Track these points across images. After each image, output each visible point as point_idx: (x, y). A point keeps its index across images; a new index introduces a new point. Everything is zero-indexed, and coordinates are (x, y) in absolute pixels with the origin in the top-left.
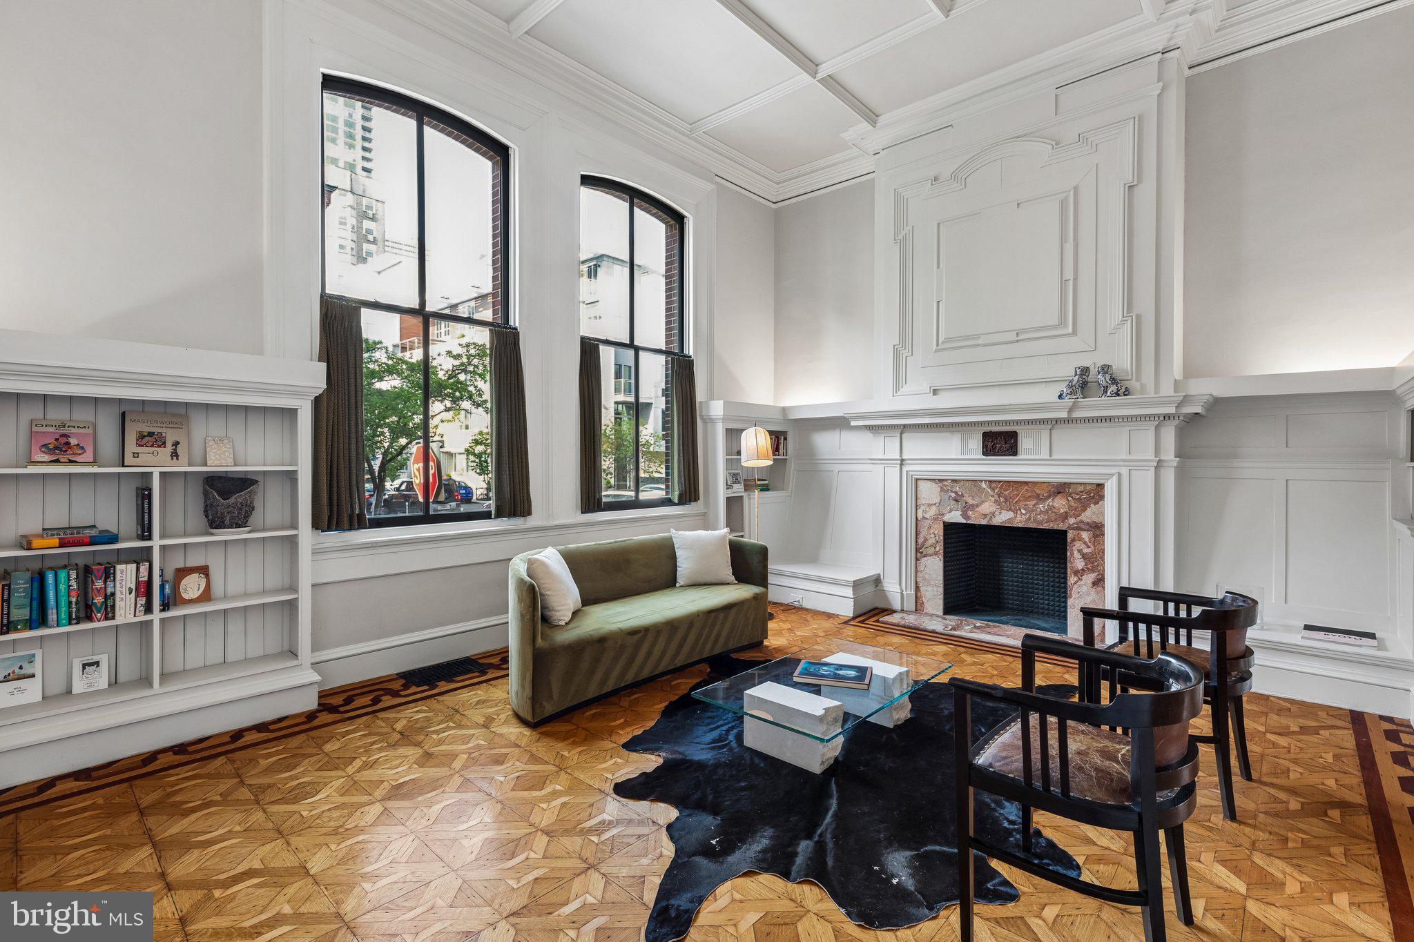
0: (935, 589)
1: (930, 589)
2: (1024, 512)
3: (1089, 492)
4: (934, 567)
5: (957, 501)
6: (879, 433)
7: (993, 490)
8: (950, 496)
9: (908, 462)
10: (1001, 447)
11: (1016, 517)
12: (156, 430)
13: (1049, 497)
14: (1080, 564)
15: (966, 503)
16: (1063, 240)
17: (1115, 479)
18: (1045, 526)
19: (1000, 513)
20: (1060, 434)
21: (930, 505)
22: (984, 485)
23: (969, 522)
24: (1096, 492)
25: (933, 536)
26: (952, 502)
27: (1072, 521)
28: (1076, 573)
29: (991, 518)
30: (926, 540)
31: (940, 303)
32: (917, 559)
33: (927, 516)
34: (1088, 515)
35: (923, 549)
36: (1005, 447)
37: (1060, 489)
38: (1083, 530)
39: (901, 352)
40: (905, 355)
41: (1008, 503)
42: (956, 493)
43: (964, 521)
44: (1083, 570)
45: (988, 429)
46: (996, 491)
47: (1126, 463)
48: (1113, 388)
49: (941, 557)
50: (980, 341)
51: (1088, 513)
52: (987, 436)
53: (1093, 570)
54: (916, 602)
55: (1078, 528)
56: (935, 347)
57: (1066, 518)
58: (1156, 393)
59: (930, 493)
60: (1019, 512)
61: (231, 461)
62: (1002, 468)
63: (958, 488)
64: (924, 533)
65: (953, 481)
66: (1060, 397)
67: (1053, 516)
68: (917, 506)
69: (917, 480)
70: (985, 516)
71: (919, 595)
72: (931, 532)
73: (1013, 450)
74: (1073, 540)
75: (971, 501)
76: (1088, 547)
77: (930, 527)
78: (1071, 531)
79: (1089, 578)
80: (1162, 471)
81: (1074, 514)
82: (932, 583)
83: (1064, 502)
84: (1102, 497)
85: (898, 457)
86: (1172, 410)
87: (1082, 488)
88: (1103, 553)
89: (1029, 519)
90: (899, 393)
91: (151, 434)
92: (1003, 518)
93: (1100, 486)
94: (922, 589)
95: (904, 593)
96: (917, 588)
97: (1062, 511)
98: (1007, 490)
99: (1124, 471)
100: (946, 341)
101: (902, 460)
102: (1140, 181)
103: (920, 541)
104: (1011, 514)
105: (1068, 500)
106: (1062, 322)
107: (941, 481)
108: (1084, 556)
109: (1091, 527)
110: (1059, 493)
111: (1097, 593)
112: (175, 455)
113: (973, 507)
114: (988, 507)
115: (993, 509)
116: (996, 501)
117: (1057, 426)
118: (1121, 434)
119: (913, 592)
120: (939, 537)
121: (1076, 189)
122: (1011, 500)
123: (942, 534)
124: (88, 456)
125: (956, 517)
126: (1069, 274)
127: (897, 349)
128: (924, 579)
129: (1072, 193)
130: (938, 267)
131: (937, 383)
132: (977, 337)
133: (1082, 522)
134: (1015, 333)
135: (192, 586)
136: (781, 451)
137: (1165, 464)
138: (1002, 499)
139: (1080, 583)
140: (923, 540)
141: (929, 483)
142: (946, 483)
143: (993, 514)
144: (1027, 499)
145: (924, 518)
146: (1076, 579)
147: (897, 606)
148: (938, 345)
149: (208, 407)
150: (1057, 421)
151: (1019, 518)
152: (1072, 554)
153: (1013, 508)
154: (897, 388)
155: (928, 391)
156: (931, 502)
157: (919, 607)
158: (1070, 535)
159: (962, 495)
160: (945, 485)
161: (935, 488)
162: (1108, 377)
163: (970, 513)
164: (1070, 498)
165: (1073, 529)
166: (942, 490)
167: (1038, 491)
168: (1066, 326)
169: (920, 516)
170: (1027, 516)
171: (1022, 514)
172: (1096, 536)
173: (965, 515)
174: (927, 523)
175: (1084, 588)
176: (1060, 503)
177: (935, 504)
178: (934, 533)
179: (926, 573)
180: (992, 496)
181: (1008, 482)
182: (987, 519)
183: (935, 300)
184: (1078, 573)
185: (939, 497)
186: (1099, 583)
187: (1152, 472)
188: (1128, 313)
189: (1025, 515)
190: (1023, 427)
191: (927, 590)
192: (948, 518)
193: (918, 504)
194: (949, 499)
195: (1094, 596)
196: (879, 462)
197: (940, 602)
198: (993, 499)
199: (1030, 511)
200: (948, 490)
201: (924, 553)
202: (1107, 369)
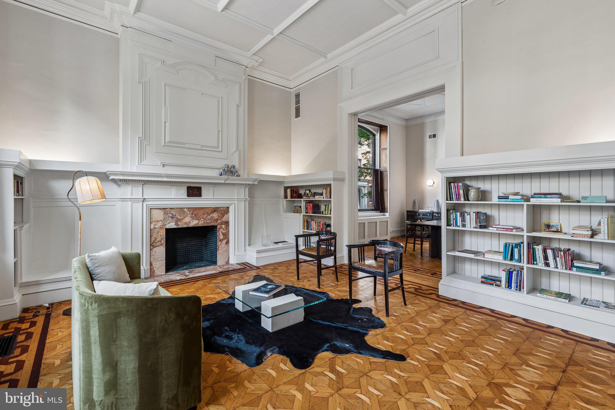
0: (161, 262)
1: (158, 263)
2: (202, 220)
3: (224, 211)
4: (161, 252)
5: (173, 218)
6: (129, 184)
7: (190, 212)
8: (169, 216)
9: (147, 200)
10: (195, 193)
13: (212, 213)
14: (221, 237)
15: (177, 218)
16: (218, 116)
17: (234, 205)
18: (210, 225)
19: (193, 221)
20: (218, 189)
21: (158, 221)
22: (185, 210)
23: (178, 227)
24: (226, 210)
25: (160, 236)
26: (170, 219)
27: (219, 221)
29: (189, 224)
30: (156, 239)
31: (167, 123)
32: (151, 250)
33: (157, 227)
34: (224, 219)
35: (154, 244)
36: (197, 193)
37: (215, 210)
38: (222, 224)
39: (143, 142)
40: (145, 144)
41: (196, 217)
42: (172, 214)
43: (176, 227)
44: (223, 239)
45: (189, 185)
47: (237, 200)
49: (164, 246)
50: (186, 146)
51: (224, 218)
52: (189, 188)
53: (226, 239)
54: (150, 272)
56: (163, 144)
57: (217, 221)
58: (244, 177)
59: (158, 215)
60: (200, 220)
62: (195, 202)
63: (173, 212)
64: (155, 235)
65: (171, 209)
67: (212, 220)
68: (150, 222)
69: (151, 209)
70: (186, 223)
71: (152, 268)
72: (159, 234)
73: (200, 195)
74: (219, 229)
75: (179, 217)
76: (224, 230)
77: (158, 232)
79: (225, 241)
80: (246, 202)
81: (220, 219)
82: (159, 259)
83: (217, 215)
84: (229, 212)
85: (141, 197)
86: (251, 183)
87: (222, 209)
88: (229, 232)
89: (204, 222)
90: (142, 163)
92: (194, 223)
93: (228, 208)
94: (154, 264)
95: (146, 268)
96: (151, 264)
97: (216, 218)
98: (195, 212)
99: (236, 202)
100: (170, 142)
101: (144, 199)
102: (240, 105)
103: (152, 240)
104: (197, 221)
105: (218, 214)
107: (164, 209)
108: (223, 234)
109: (225, 223)
110: (215, 211)
111: (227, 246)
113: (180, 220)
114: (187, 219)
115: (189, 220)
116: (191, 216)
117: (216, 186)
118: (236, 190)
119: (149, 267)
120: (163, 236)
122: (197, 215)
123: (165, 235)
125: (172, 225)
126: (220, 129)
127: (141, 139)
128: (155, 259)
129: (221, 99)
130: (165, 106)
131: (166, 162)
132: (185, 144)
133: (222, 221)
134: (200, 146)
137: (247, 200)
138: (193, 215)
139: (222, 244)
140: (154, 239)
141: (158, 210)
142: (167, 210)
143: (190, 222)
144: (204, 214)
145: (155, 228)
146: (220, 243)
148: (165, 143)
150: (218, 184)
151: (200, 223)
152: (219, 234)
153: (198, 219)
154: (141, 159)
155: (160, 164)
156: (159, 220)
157: (152, 274)
158: (218, 227)
159: (175, 215)
160: (167, 211)
161: (161, 212)
163: (179, 223)
164: (219, 213)
165: (220, 224)
166: (165, 213)
167: (207, 211)
168: (219, 148)
169: (152, 227)
172: (227, 226)
173: (176, 224)
174: (156, 230)
175: (223, 246)
176: (215, 215)
177: (161, 220)
178: (160, 235)
179: (156, 256)
180: (189, 214)
181: (196, 208)
182: (187, 225)
183: (163, 120)
184: (221, 241)
185: (163, 217)
186: (228, 243)
187: (243, 203)
188: (237, 148)
189: (203, 221)
190: (204, 185)
191: (156, 264)
192: (168, 226)
193: (151, 221)
194: (169, 217)
195: (226, 248)
196: (129, 200)
197: (164, 268)
198: (189, 216)
199: (204, 219)
200: (168, 213)
201: (155, 246)
202: (234, 167)
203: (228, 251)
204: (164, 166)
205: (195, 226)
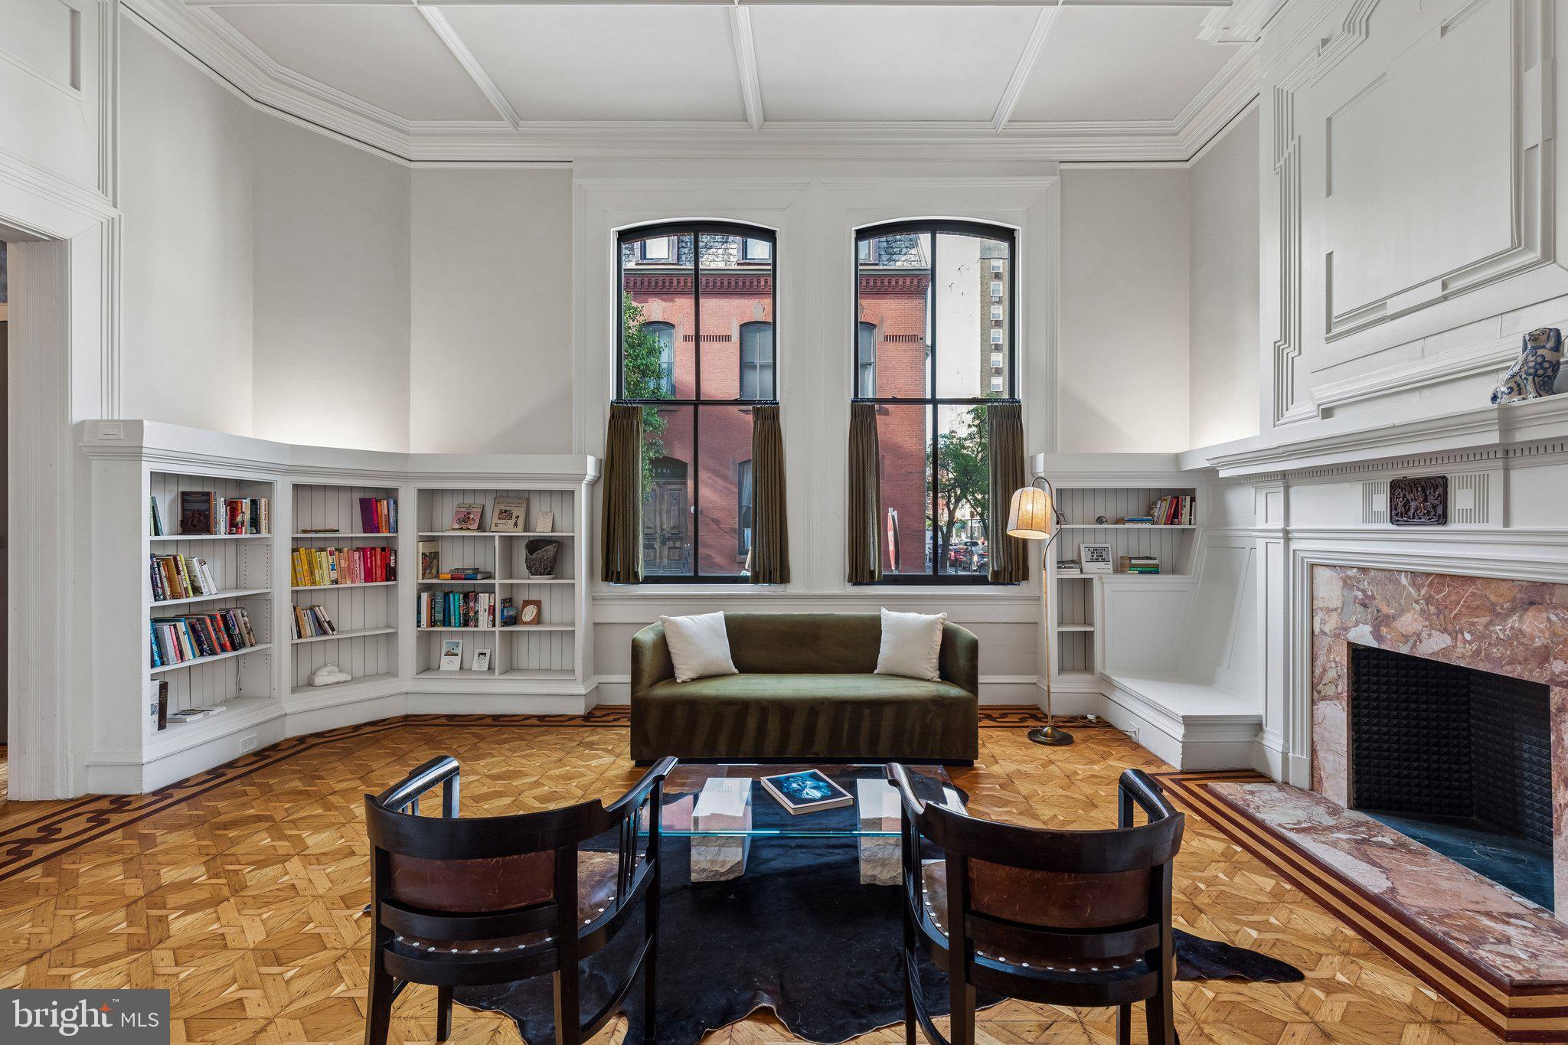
0: (1336, 759)
1: (1332, 758)
2: (1468, 637)
4: (1335, 717)
5: (1365, 606)
6: (1260, 488)
7: (1419, 590)
8: (1356, 597)
9: (1296, 535)
10: (1418, 507)
11: (1455, 646)
12: (508, 508)
13: (1512, 611)
18: (1507, 671)
19: (1430, 635)
20: (1522, 477)
21: (1329, 611)
22: (1402, 580)
23: (1383, 647)
25: (1333, 665)
26: (1360, 609)
27: (1558, 667)
29: (1415, 642)
30: (1325, 670)
31: (1332, 255)
32: (1313, 702)
33: (1327, 629)
35: (1321, 685)
36: (1427, 507)
37: (1535, 596)
39: (1285, 354)
40: (1289, 357)
41: (1442, 617)
42: (1364, 591)
43: (1374, 644)
46: (1423, 592)
49: (1346, 705)
52: (1397, 487)
54: (1311, 777)
56: (1325, 334)
57: (1548, 658)
59: (1329, 589)
60: (1460, 636)
61: (550, 529)
62: (1422, 548)
63: (1366, 583)
64: (1321, 659)
65: (1364, 570)
67: (1522, 652)
68: (1312, 610)
69: (1312, 566)
70: (1406, 638)
71: (1315, 764)
72: (1332, 657)
73: (1440, 515)
75: (1385, 610)
77: (1329, 650)
81: (1561, 651)
82: (1335, 748)
83: (1542, 624)
85: (1284, 527)
89: (1481, 653)
90: (1282, 421)
91: (506, 511)
92: (1433, 646)
94: (1321, 754)
95: (1290, 755)
96: (1313, 752)
97: (1541, 643)
98: (1440, 592)
100: (1340, 320)
101: (1288, 532)
103: (1318, 671)
104: (1447, 640)
105: (1550, 620)
107: (1342, 568)
110: (1532, 603)
112: (516, 524)
113: (1388, 621)
114: (1410, 622)
115: (1417, 626)
116: (1423, 611)
119: (1306, 757)
120: (1342, 669)
122: (1446, 612)
123: (1346, 664)
124: (475, 526)
125: (1363, 635)
127: (1279, 348)
128: (1324, 740)
131: (1328, 399)
134: (1439, 283)
135: (529, 613)
136: (1185, 517)
138: (1432, 609)
140: (1321, 670)
141: (1328, 572)
142: (1349, 573)
143: (1419, 637)
144: (1475, 611)
145: (1323, 632)
147: (1277, 774)
148: (1329, 329)
149: (540, 492)
150: (1506, 451)
151: (1459, 650)
153: (1450, 628)
155: (1317, 412)
156: (1331, 606)
157: (1316, 786)
159: (1373, 597)
160: (1348, 577)
161: (1336, 581)
163: (1384, 630)
164: (1554, 618)
166: (1344, 584)
167: (1490, 598)
169: (1316, 629)
170: (1475, 647)
171: (1465, 641)
173: (1377, 634)
174: (1326, 642)
176: (1534, 627)
177: (1336, 610)
178: (1335, 662)
179: (1326, 729)
180: (1417, 602)
181: (1443, 576)
182: (1410, 644)
185: (1341, 598)
189: (1470, 643)
190: (1457, 465)
191: (1328, 761)
192: (1355, 636)
193: (1315, 607)
194: (1355, 602)
197: (1345, 784)
198: (1417, 607)
199: (1479, 637)
200: (1354, 586)
201: (1323, 694)
204: (1327, 412)
205: (1440, 660)
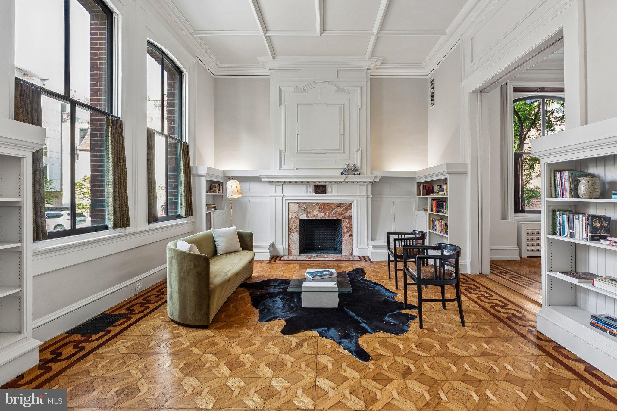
0: (296, 245)
2: (328, 213)
3: (348, 206)
4: (296, 237)
5: (304, 211)
6: (274, 184)
7: (318, 206)
8: (302, 209)
9: (286, 196)
10: (321, 190)
13: (336, 208)
14: (345, 230)
16: (340, 121)
17: (356, 201)
18: (335, 218)
19: (320, 214)
20: (340, 186)
21: (294, 213)
22: (314, 204)
23: (309, 218)
24: (350, 206)
25: (295, 224)
26: (303, 211)
27: (343, 216)
28: (344, 233)
29: (317, 216)
30: (292, 226)
31: (299, 135)
32: (289, 234)
33: (293, 217)
34: (348, 214)
35: (291, 230)
36: (322, 190)
37: (340, 205)
38: (346, 218)
39: (283, 152)
40: (284, 154)
42: (304, 208)
43: (307, 218)
45: (316, 184)
46: (319, 206)
47: (359, 196)
48: (357, 172)
49: (299, 232)
50: (313, 152)
52: (316, 186)
53: (349, 232)
54: (289, 251)
55: (345, 218)
56: (296, 152)
57: (341, 215)
58: (366, 174)
59: (294, 208)
60: (326, 214)
62: (321, 198)
63: (305, 206)
64: (291, 224)
65: (303, 203)
66: (341, 174)
67: (337, 214)
68: (288, 213)
69: (289, 203)
70: (315, 215)
71: (290, 248)
73: (325, 192)
74: (343, 222)
75: (309, 211)
76: (348, 224)
77: (294, 221)
78: (343, 219)
79: (348, 234)
80: (368, 198)
81: (343, 213)
82: (295, 243)
84: (352, 207)
85: (282, 194)
86: (372, 180)
87: (346, 205)
88: (352, 225)
90: (281, 169)
92: (321, 216)
93: (351, 204)
94: (291, 246)
95: (285, 248)
96: (289, 246)
97: (340, 212)
98: (322, 206)
99: (358, 199)
100: (301, 150)
101: (284, 195)
102: (362, 107)
103: (290, 227)
104: (324, 215)
106: (340, 149)
107: (298, 203)
108: (347, 227)
109: (349, 217)
110: (339, 206)
111: (350, 239)
113: (310, 213)
114: (316, 212)
115: (317, 213)
117: (340, 184)
118: (358, 186)
119: (288, 247)
121: (344, 104)
122: (323, 210)
123: (299, 224)
125: (304, 217)
126: (342, 133)
127: (281, 150)
128: (292, 242)
129: (343, 106)
130: (297, 121)
131: (298, 166)
132: (312, 150)
133: (346, 216)
134: (325, 150)
137: (369, 196)
138: (321, 209)
139: (346, 236)
141: (294, 204)
142: (300, 204)
144: (329, 209)
145: (292, 218)
146: (344, 235)
147: (282, 254)
148: (297, 151)
150: (340, 182)
151: (326, 216)
152: (343, 227)
153: (324, 212)
154: (281, 166)
155: (294, 168)
156: (294, 212)
157: (290, 253)
158: (342, 220)
159: (306, 209)
160: (300, 205)
161: (296, 206)
162: (355, 168)
163: (309, 215)
164: (342, 208)
166: (298, 206)
167: (332, 206)
168: (341, 150)
169: (290, 217)
170: (329, 215)
171: (327, 214)
172: (350, 220)
173: (307, 216)
175: (347, 238)
176: (339, 210)
177: (296, 212)
179: (293, 239)
181: (323, 203)
182: (315, 217)
183: (296, 134)
184: (345, 233)
185: (297, 209)
186: (351, 235)
187: (366, 199)
188: (359, 148)
190: (328, 184)
191: (293, 246)
192: (301, 217)
194: (301, 210)
195: (349, 240)
196: (274, 196)
197: (298, 250)
198: (317, 209)
199: (330, 213)
200: (301, 207)
201: (292, 232)
202: (354, 166)
203: (351, 243)
204: (297, 169)
205: (322, 218)
